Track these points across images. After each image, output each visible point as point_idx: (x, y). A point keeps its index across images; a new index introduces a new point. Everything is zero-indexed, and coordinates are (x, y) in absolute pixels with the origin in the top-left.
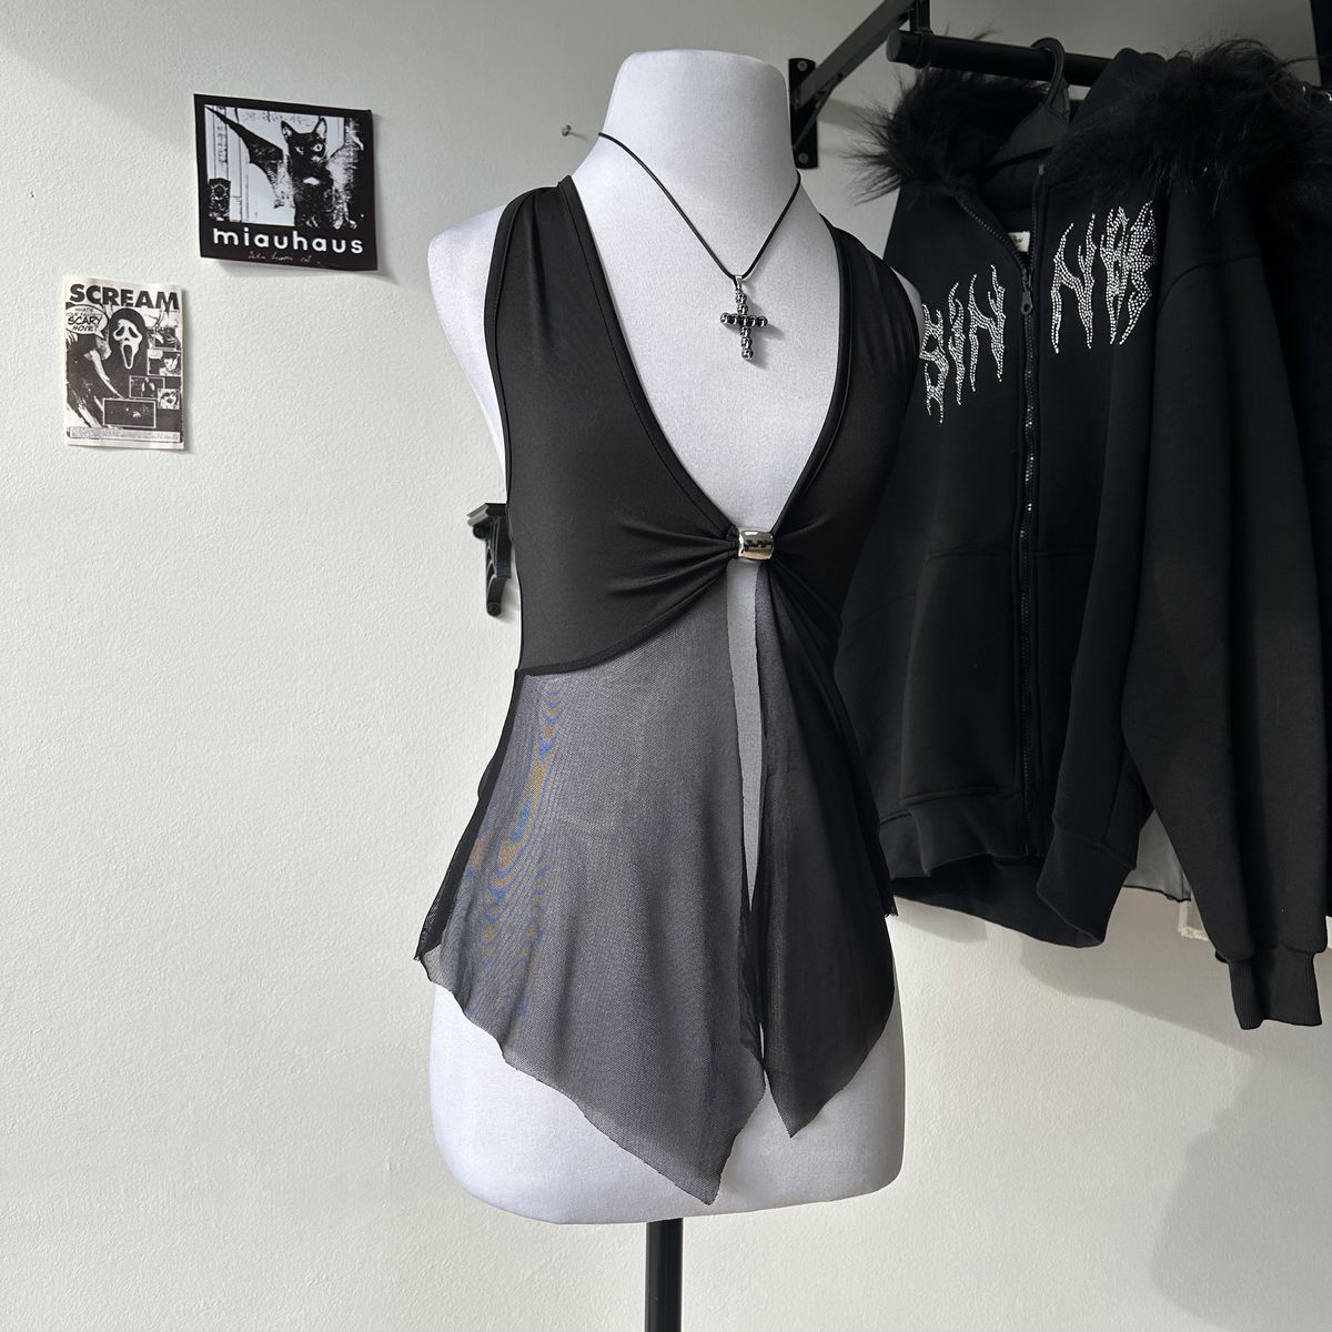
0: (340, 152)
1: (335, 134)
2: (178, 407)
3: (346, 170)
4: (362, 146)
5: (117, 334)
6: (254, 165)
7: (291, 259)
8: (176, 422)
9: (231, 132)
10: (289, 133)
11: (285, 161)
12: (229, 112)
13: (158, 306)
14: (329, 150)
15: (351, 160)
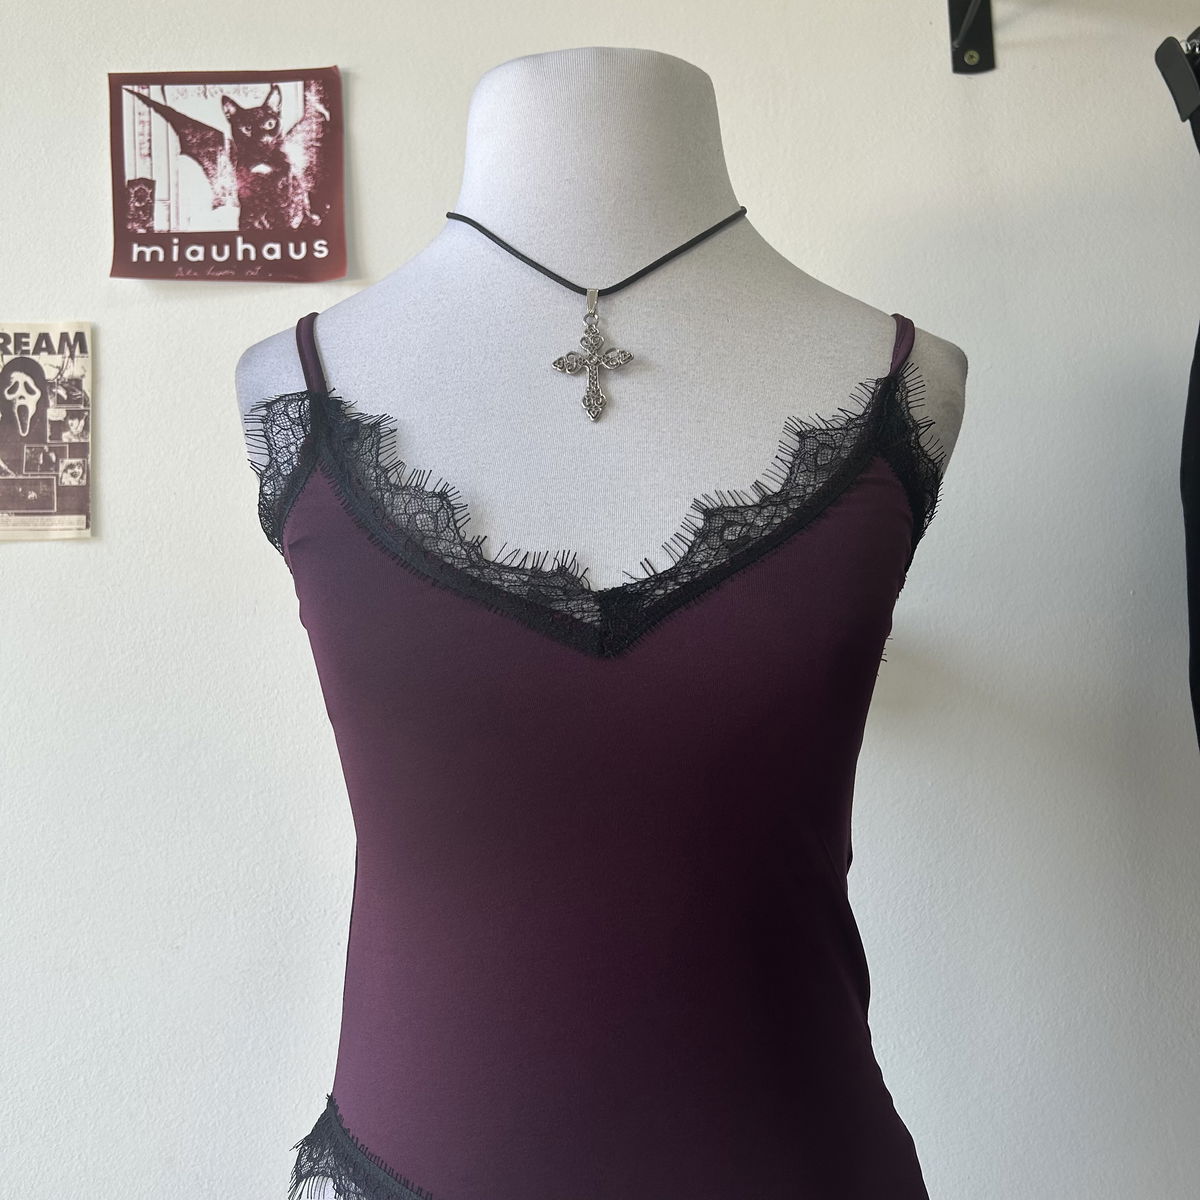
0: (299, 127)
1: (293, 105)
2: (84, 482)
3: (307, 149)
4: (327, 114)
5: (10, 392)
6: (186, 159)
7: (233, 273)
8: (80, 502)
9: (157, 119)
10: (232, 110)
11: (227, 146)
12: (154, 92)
13: (61, 351)
14: (284, 127)
15: (314, 135)
